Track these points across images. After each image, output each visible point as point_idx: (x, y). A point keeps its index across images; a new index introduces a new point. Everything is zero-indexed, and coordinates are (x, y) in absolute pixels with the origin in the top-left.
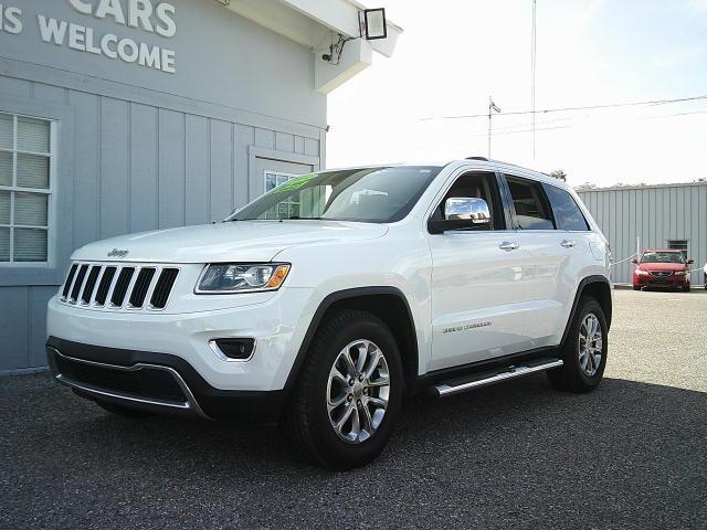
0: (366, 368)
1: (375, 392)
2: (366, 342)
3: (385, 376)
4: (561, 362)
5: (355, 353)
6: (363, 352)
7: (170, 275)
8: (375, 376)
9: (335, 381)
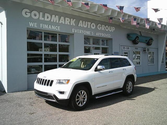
0: (83, 95)
1: (84, 99)
2: (84, 91)
3: (86, 96)
4: (122, 91)
5: (81, 92)
6: (83, 92)
7: (52, 81)
8: (85, 96)
9: (78, 96)
